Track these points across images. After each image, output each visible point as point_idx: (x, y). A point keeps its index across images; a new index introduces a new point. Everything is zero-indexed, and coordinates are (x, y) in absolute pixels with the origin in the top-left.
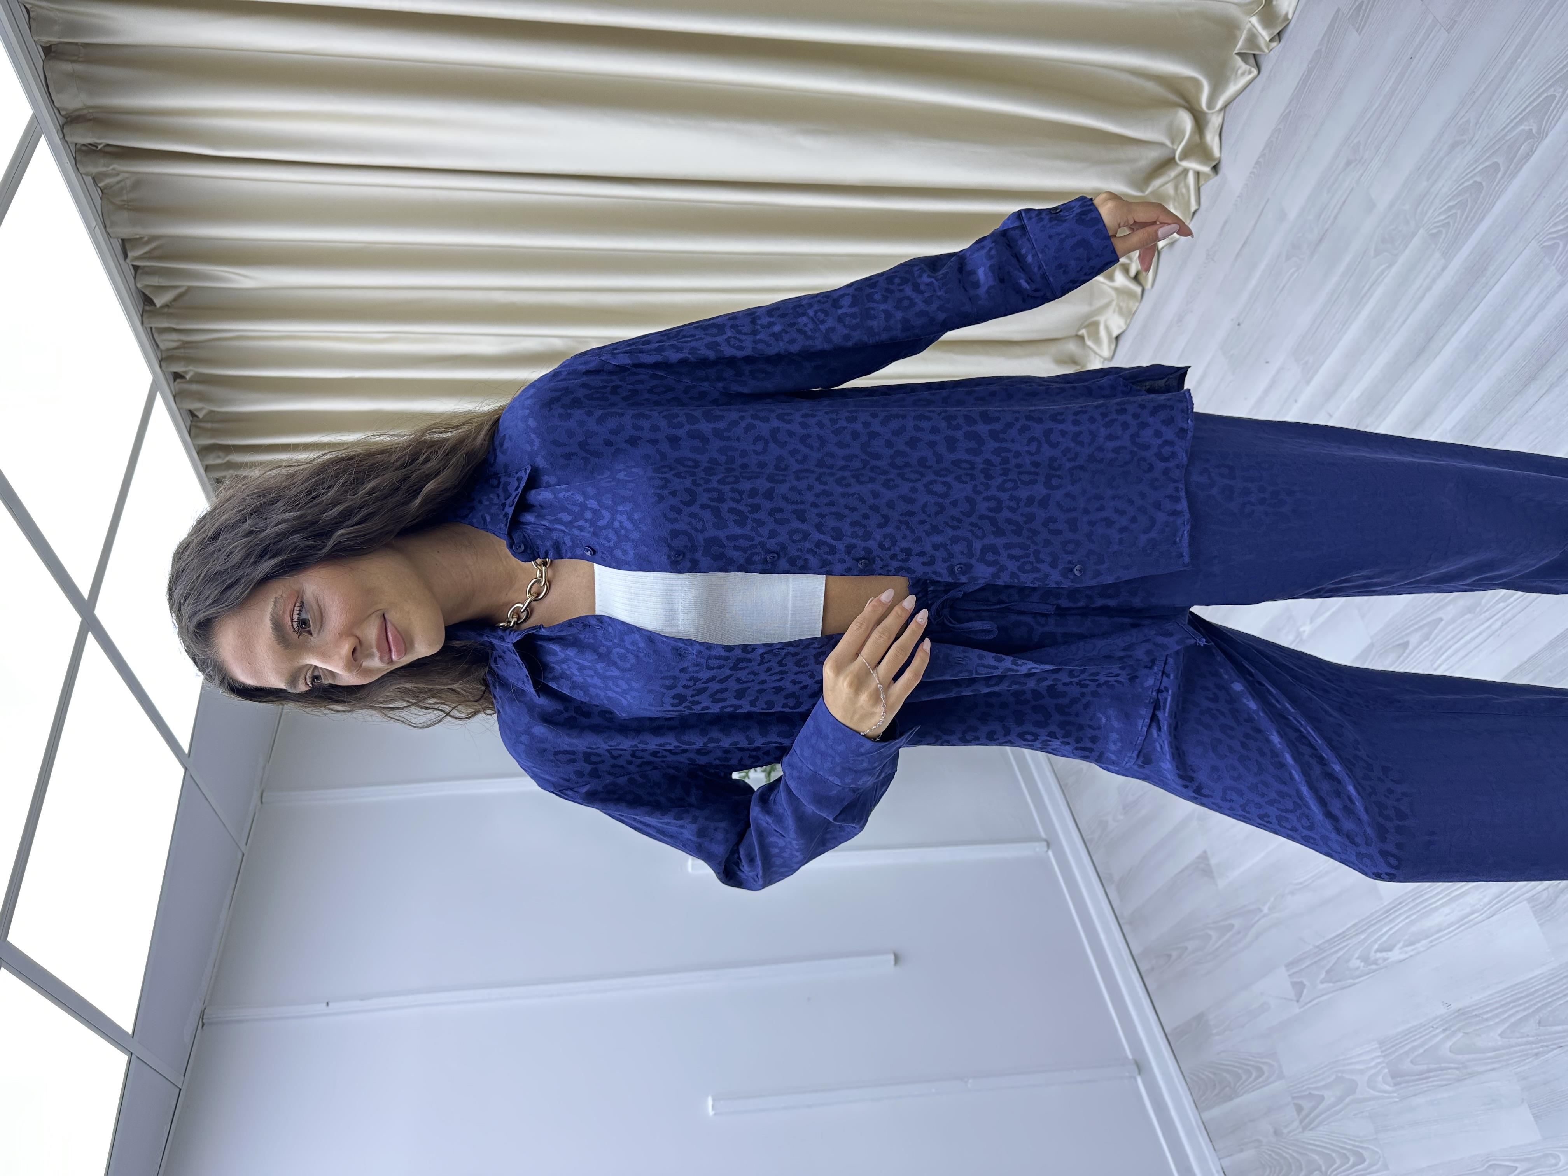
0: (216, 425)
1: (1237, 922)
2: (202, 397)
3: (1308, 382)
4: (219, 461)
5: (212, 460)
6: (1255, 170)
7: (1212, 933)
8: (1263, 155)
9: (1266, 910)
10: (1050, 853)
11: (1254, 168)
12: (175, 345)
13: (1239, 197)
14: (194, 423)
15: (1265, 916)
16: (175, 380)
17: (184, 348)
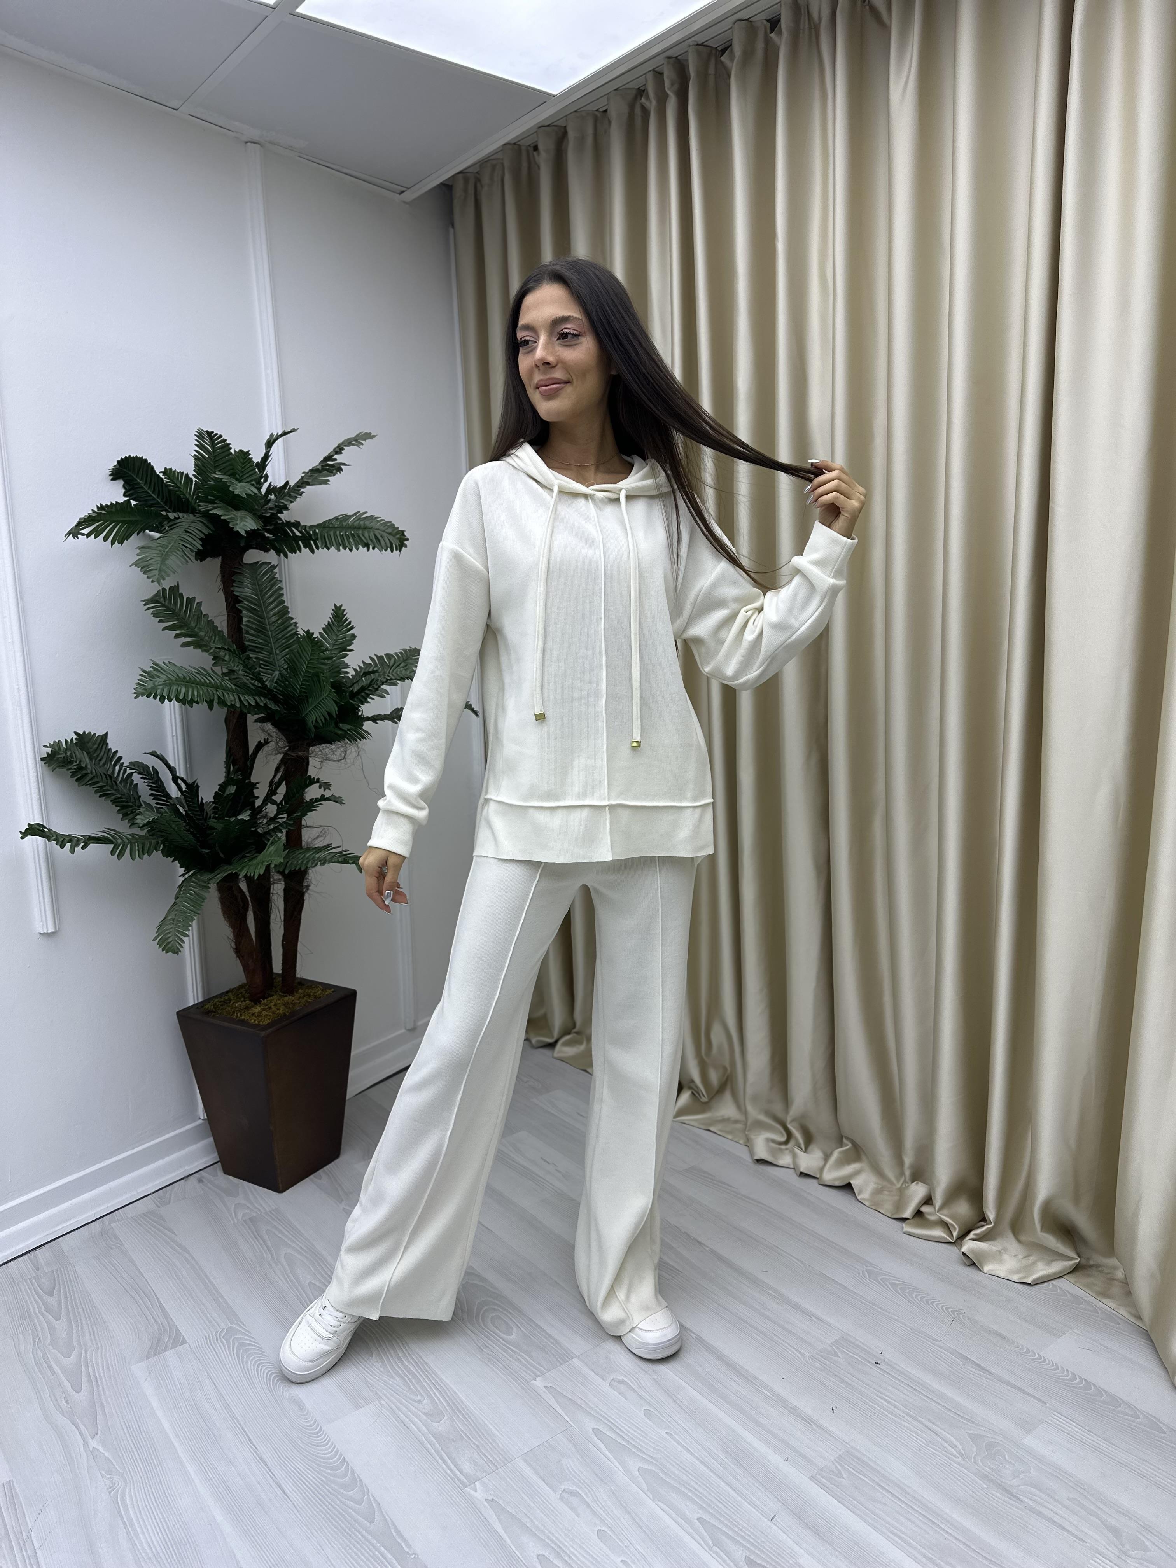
0: (711, 79)
2: (748, 54)
3: (813, 1478)
4: (667, 83)
5: (669, 75)
6: (1078, 1380)
7: (72, 1359)
8: (1100, 1391)
11: (1080, 1378)
12: (815, 15)
14: (714, 52)
16: (768, 21)
17: (810, 28)
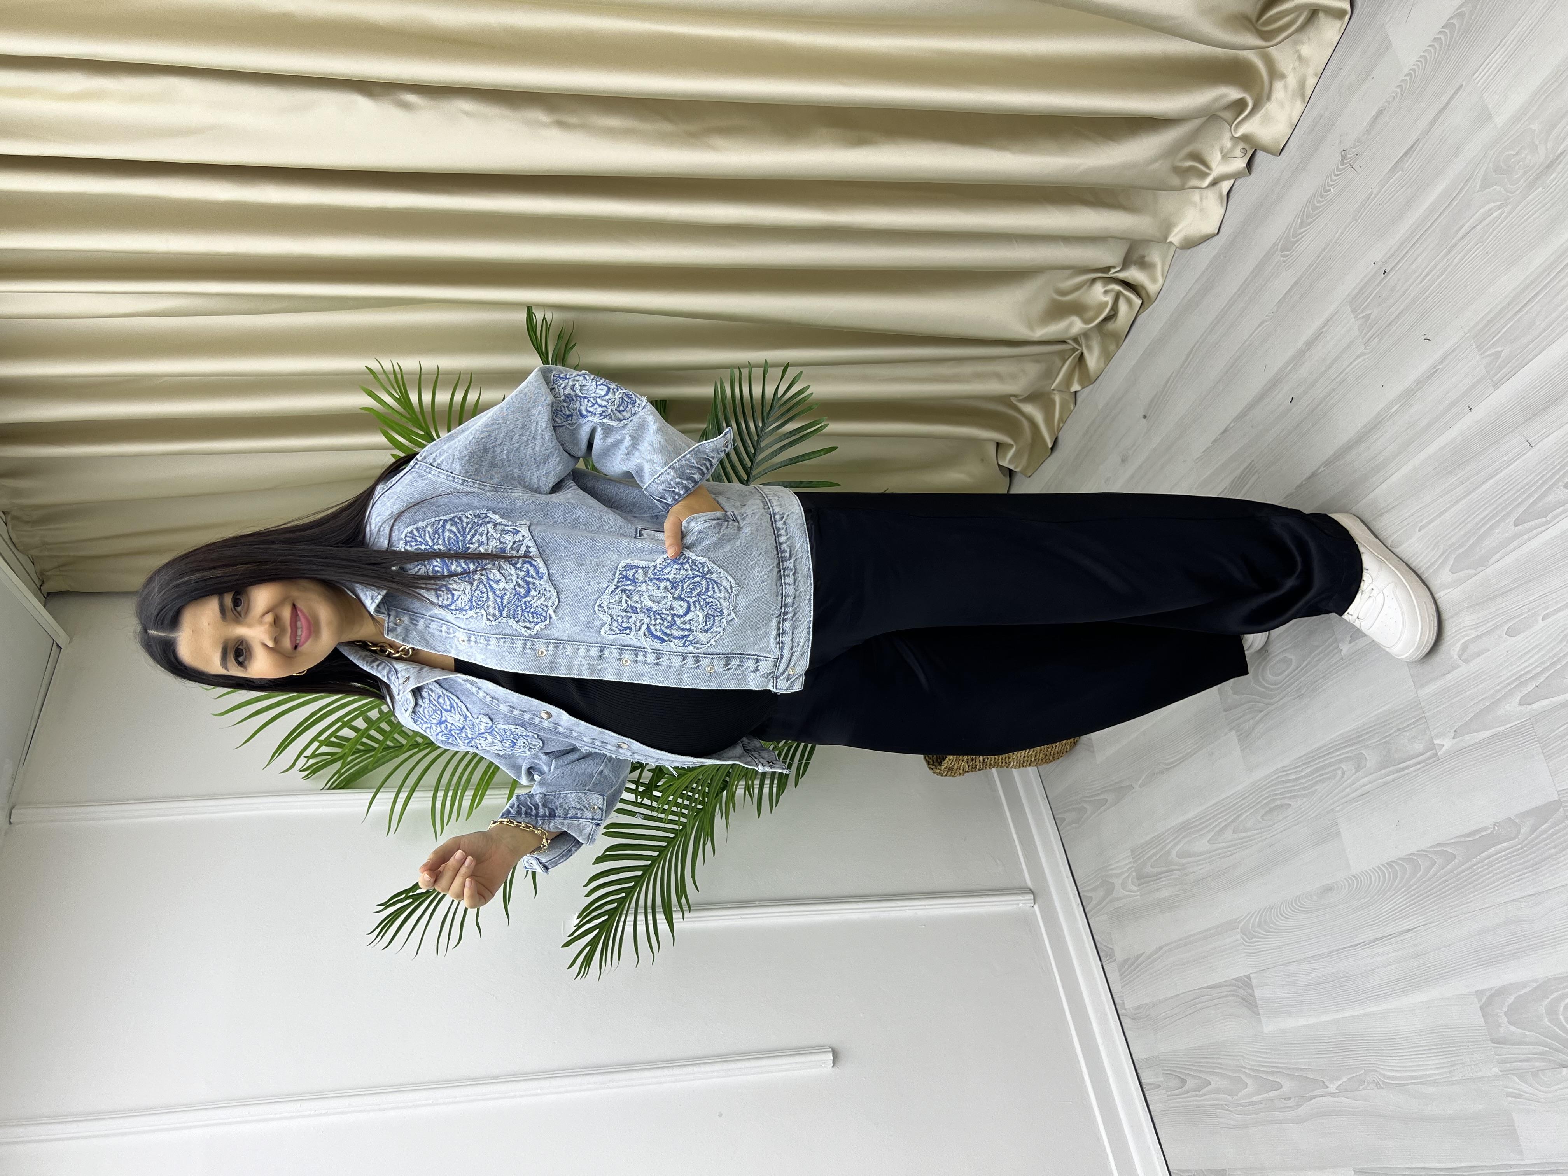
1: (1287, 1085)
7: (1249, 1082)
9: (1332, 1088)
10: (1036, 907)
13: (1409, 74)
15: (1331, 1094)
